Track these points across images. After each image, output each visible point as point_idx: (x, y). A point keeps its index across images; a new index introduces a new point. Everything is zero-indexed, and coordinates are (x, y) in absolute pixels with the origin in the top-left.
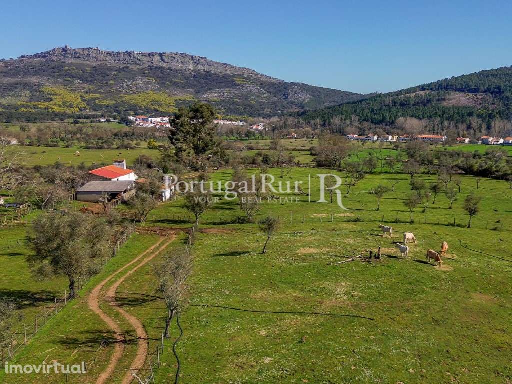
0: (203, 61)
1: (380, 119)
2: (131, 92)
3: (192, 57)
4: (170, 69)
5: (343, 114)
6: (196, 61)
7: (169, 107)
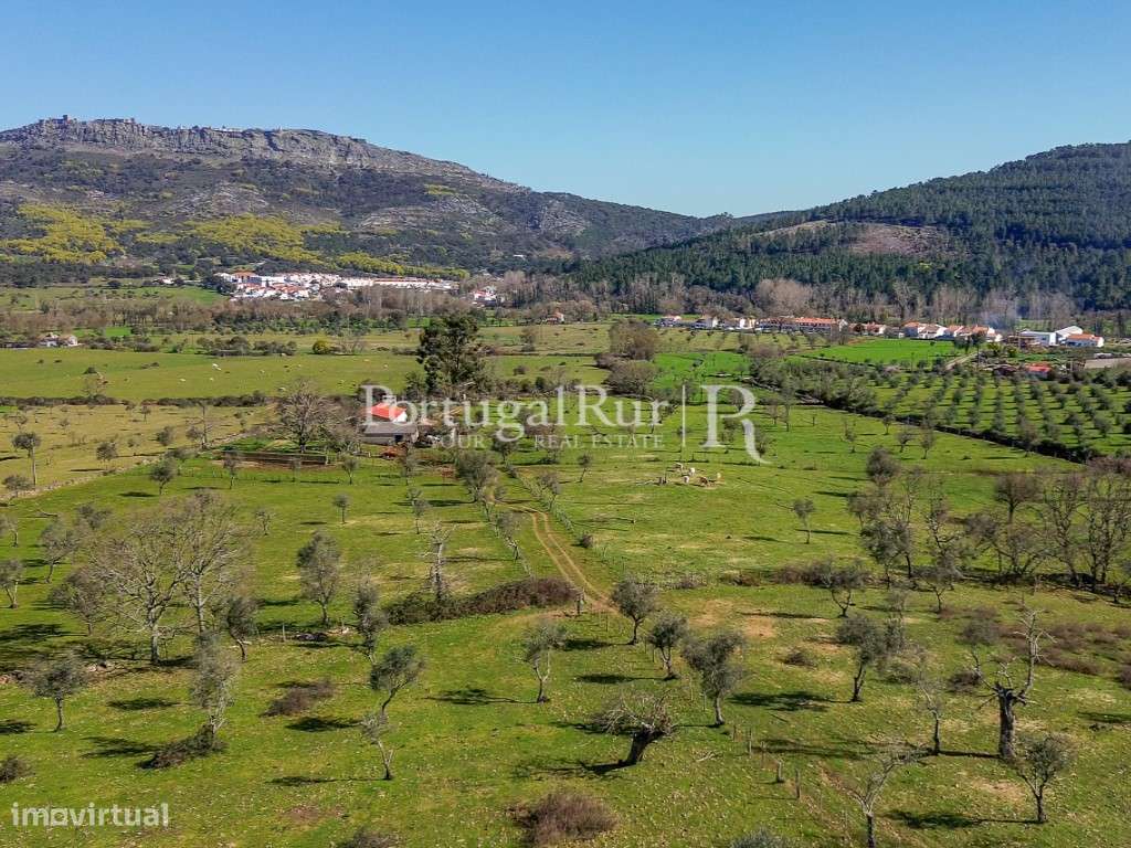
0: (359, 146)
1: (726, 280)
2: (209, 216)
3: (335, 139)
4: (287, 164)
5: (652, 270)
6: (344, 147)
7: (291, 247)
